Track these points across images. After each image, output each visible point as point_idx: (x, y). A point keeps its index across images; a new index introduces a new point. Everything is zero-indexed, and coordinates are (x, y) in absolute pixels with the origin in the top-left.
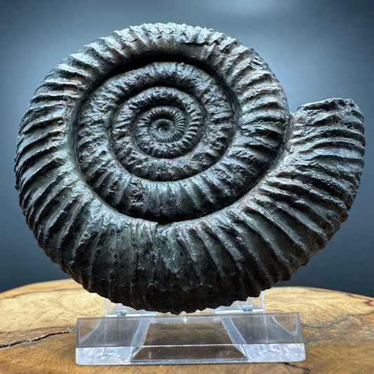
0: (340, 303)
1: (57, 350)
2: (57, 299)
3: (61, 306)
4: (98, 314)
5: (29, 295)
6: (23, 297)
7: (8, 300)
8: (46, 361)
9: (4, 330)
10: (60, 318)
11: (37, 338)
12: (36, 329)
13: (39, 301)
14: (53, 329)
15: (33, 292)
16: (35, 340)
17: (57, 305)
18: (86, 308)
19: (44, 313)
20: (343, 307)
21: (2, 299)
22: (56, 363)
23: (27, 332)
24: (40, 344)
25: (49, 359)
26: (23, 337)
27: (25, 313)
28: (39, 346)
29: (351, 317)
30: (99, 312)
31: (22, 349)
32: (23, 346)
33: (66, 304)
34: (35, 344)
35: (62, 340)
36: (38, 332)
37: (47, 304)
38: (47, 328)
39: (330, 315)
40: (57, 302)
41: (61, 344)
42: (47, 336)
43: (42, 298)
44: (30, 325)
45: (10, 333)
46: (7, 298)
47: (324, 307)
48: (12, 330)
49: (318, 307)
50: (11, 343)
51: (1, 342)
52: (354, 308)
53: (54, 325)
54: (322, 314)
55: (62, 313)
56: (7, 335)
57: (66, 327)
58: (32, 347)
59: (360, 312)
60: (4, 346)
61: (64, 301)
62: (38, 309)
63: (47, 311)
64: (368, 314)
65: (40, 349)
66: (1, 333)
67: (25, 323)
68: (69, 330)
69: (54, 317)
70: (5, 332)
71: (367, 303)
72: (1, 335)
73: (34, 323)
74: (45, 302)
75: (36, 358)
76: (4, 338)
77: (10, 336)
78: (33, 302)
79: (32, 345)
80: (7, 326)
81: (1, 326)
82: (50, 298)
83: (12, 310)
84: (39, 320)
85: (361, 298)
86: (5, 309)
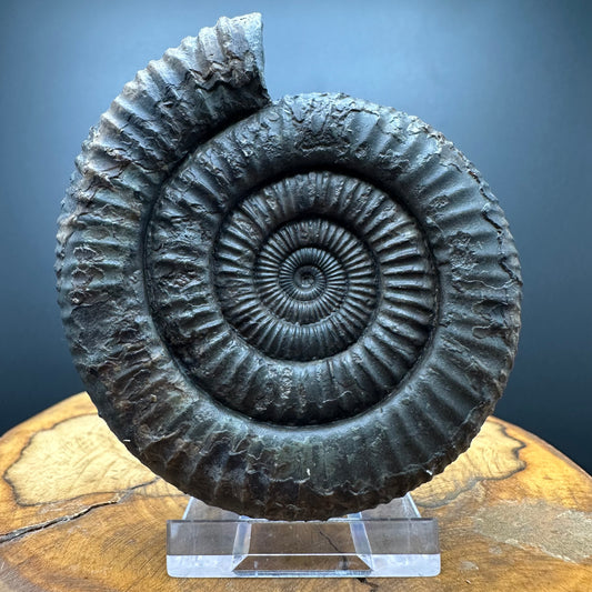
1: (98, 538)
3: (112, 447)
5: (73, 421)
6: (64, 426)
7: (45, 433)
8: (84, 557)
9: (37, 499)
10: (110, 474)
11: (77, 514)
12: (77, 498)
13: (86, 436)
14: (99, 497)
15: (80, 416)
16: (75, 518)
19: (89, 462)
21: (37, 432)
22: (94, 562)
23: (67, 501)
24: (83, 524)
25: (87, 556)
26: (59, 512)
27: (66, 462)
28: (78, 529)
29: (478, 485)
31: (57, 535)
32: (60, 528)
34: (73, 524)
35: (106, 519)
36: (79, 503)
37: (96, 444)
38: (90, 495)
41: (104, 526)
42: (89, 510)
43: (88, 429)
44: (70, 489)
45: (44, 504)
46: (44, 430)
48: (47, 500)
50: (45, 523)
51: (34, 522)
52: (493, 461)
53: (100, 488)
55: (113, 463)
56: (40, 510)
57: (114, 493)
58: (70, 531)
59: (495, 472)
60: (36, 529)
62: (83, 454)
63: (95, 458)
64: (503, 478)
65: (79, 535)
66: (33, 505)
67: (64, 485)
68: (118, 498)
69: (102, 472)
70: (38, 504)
71: (516, 452)
72: (30, 509)
73: (76, 485)
74: (93, 437)
75: (73, 552)
76: (36, 515)
77: (44, 511)
78: (78, 439)
79: (69, 526)
80: (41, 492)
81: (34, 492)
82: (101, 429)
83: (49, 456)
84: (82, 477)
85: (515, 439)
86: (41, 455)
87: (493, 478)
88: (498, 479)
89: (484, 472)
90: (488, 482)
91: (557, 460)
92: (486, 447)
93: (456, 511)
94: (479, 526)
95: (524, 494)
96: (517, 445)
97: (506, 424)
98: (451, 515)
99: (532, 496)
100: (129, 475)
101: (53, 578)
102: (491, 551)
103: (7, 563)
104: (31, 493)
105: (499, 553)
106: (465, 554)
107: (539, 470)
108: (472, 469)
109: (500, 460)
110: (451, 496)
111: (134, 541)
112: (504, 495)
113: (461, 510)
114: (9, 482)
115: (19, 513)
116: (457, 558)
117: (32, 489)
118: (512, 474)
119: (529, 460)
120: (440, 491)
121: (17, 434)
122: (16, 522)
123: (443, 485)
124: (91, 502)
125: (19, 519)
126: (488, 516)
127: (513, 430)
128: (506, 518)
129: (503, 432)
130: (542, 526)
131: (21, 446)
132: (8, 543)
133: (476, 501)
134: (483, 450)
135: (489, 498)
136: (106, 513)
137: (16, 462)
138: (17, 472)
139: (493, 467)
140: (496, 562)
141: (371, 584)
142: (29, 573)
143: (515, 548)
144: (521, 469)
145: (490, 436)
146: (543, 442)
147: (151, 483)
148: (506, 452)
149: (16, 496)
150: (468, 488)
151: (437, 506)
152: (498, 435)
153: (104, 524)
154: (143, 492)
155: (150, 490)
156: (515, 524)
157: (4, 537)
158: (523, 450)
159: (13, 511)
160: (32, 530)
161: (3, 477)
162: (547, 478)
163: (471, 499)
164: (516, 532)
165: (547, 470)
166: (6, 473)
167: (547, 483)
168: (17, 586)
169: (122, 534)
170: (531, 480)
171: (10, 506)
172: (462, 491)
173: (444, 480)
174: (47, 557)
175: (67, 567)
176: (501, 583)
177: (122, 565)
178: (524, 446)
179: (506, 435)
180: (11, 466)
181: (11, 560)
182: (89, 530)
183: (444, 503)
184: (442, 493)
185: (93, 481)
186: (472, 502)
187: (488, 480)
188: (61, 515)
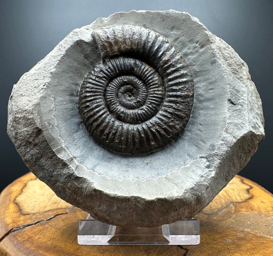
1: (60, 229)
8: (53, 238)
11: (49, 218)
12: (49, 211)
14: (59, 211)
16: (48, 220)
20: (232, 194)
21: (29, 181)
22: (58, 240)
23: (44, 213)
24: (52, 223)
25: (55, 237)
26: (41, 217)
27: (43, 195)
28: (50, 225)
29: (231, 205)
31: (41, 228)
32: (41, 225)
34: (48, 223)
35: (63, 221)
36: (50, 213)
38: (55, 210)
42: (55, 216)
44: (45, 207)
45: (34, 214)
46: (31, 180)
48: (35, 212)
50: (34, 223)
51: (29, 222)
56: (32, 216)
57: (66, 209)
58: (46, 226)
59: (239, 200)
60: (31, 225)
64: (243, 202)
65: (50, 228)
66: (28, 214)
67: (42, 205)
68: (68, 211)
70: (31, 214)
71: (248, 191)
72: (28, 216)
73: (48, 205)
76: (30, 219)
77: (34, 217)
79: (46, 223)
80: (32, 208)
81: (28, 208)
83: (35, 192)
84: (50, 201)
85: (247, 185)
86: (31, 191)
87: (238, 202)
88: (240, 203)
89: (234, 199)
90: (236, 204)
91: (267, 194)
92: (235, 188)
93: (222, 217)
94: (233, 223)
95: (252, 209)
96: (248, 187)
97: (243, 178)
98: (220, 218)
99: (256, 210)
102: (238, 234)
103: (18, 240)
104: (27, 208)
105: (242, 235)
107: (258, 199)
108: (229, 198)
109: (241, 194)
110: (220, 210)
112: (243, 210)
113: (224, 216)
114: (17, 204)
115: (22, 218)
116: (223, 237)
117: (28, 207)
118: (247, 200)
119: (254, 194)
120: (214, 208)
121: (20, 181)
122: (21, 222)
123: (216, 205)
124: (55, 213)
125: (22, 221)
126: (237, 219)
127: (247, 181)
128: (245, 219)
129: (242, 182)
130: (260, 223)
131: (21, 187)
132: (17, 231)
133: (231, 212)
134: (233, 190)
135: (237, 211)
136: (63, 217)
137: (20, 194)
138: (20, 199)
139: (238, 197)
140: (241, 239)
141: (185, 249)
142: (28, 245)
143: (249, 233)
144: (250, 198)
145: (236, 183)
146: (260, 186)
148: (243, 191)
149: (20, 210)
150: (227, 206)
151: (214, 214)
152: (240, 183)
153: (62, 223)
156: (248, 222)
157: (16, 229)
158: (251, 190)
159: (19, 217)
160: (28, 226)
161: (14, 201)
162: (262, 202)
163: (229, 211)
164: (249, 226)
165: (262, 198)
166: (15, 199)
167: (262, 204)
168: (23, 251)
170: (255, 203)
171: (17, 214)
172: (225, 208)
173: (216, 203)
174: (36, 238)
175: (45, 242)
176: (243, 248)
177: (71, 241)
178: (251, 188)
179: (243, 183)
180: (17, 196)
181: (19, 239)
182: (55, 225)
183: (217, 213)
184: (215, 209)
185: (56, 203)
186: (229, 213)
187: (236, 203)
188: (42, 219)
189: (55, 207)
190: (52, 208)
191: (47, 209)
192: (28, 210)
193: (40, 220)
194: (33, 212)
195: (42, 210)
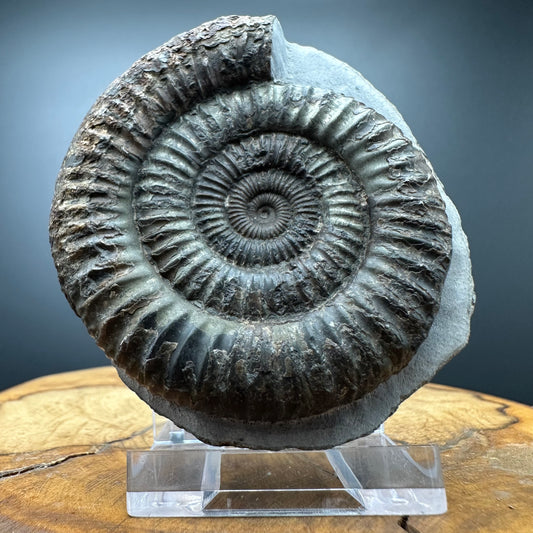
0: (462, 409)
1: (80, 481)
2: (77, 402)
3: (82, 412)
4: (131, 425)
5: (41, 395)
6: (32, 398)
7: (15, 403)
8: (67, 496)
9: (10, 450)
10: (83, 431)
11: (54, 462)
12: (52, 449)
13: (54, 405)
14: (75, 449)
15: (45, 391)
16: (52, 465)
17: (77, 410)
18: (116, 416)
19: (60, 423)
20: (466, 416)
21: (4, 402)
22: (80, 500)
23: (42, 452)
24: (58, 470)
25: (71, 494)
26: (35, 460)
27: (36, 423)
28: (57, 474)
29: (475, 434)
30: (133, 421)
31: (35, 479)
32: (37, 474)
33: (89, 410)
34: (51, 470)
35: (87, 466)
36: (55, 453)
37: (65, 410)
38: (65, 447)
39: (446, 430)
40: (78, 407)
41: (85, 471)
42: (67, 459)
43: (56, 399)
44: (44, 443)
45: (18, 454)
46: (10, 400)
47: (439, 415)
48: (21, 451)
49: (432, 417)
50: (21, 469)
51: (9, 468)
52: (481, 417)
53: (76, 442)
54: (436, 428)
55: (85, 424)
56: (15, 458)
57: (90, 446)
58: (49, 476)
59: (488, 425)
60: (12, 474)
61: (87, 404)
62: (53, 417)
63: (66, 420)
64: (500, 429)
65: (58, 478)
66: (7, 455)
67: (37, 439)
68: (96, 450)
69: (75, 430)
70: (12, 453)
71: (501, 411)
72: (7, 457)
73: (49, 440)
74: (62, 406)
75: (55, 492)
76: (11, 462)
77: (19, 459)
78: (46, 407)
79: (47, 472)
80: (14, 444)
81: (6, 445)
82: (68, 400)
83: (19, 419)
84: (55, 434)
85: (494, 402)
86: (10, 418)
87: (489, 429)
88: (494, 430)
89: (474, 423)
90: (486, 431)
92: (468, 408)
93: (464, 453)
94: (496, 463)
95: (529, 439)
96: (499, 406)
97: (479, 394)
98: (460, 456)
100: (103, 432)
101: (35, 515)
102: (522, 482)
104: (3, 445)
106: (495, 486)
108: (462, 423)
109: (489, 417)
110: (452, 442)
111: (120, 482)
112: (508, 440)
113: (468, 452)
116: (486, 488)
117: (4, 442)
118: (506, 426)
119: (520, 416)
123: (439, 435)
124: (68, 453)
126: (501, 455)
129: (479, 397)
133: (481, 445)
135: (493, 443)
136: (85, 461)
139: (484, 421)
142: (8, 512)
144: (516, 421)
147: (128, 439)
148: (491, 411)
150: (467, 436)
152: (475, 400)
153: (85, 470)
154: (121, 446)
155: (127, 444)
158: (507, 410)
160: (7, 475)
163: (474, 444)
169: (107, 476)
172: (461, 439)
173: (437, 431)
174: (26, 497)
175: (49, 505)
177: (111, 502)
178: (507, 407)
179: (483, 400)
182: (69, 474)
183: (446, 448)
184: (440, 441)
185: (67, 437)
186: (477, 446)
187: (484, 430)
188: (38, 462)
189: (65, 442)
190: (60, 445)
191: (49, 446)
192: (6, 448)
193: (33, 465)
194: (15, 451)
195: (36, 448)
